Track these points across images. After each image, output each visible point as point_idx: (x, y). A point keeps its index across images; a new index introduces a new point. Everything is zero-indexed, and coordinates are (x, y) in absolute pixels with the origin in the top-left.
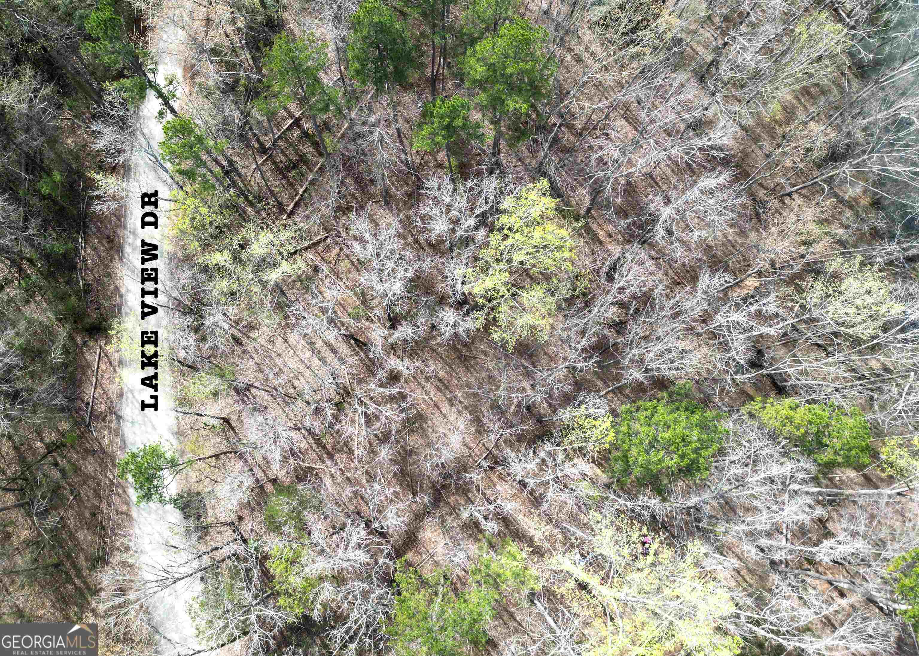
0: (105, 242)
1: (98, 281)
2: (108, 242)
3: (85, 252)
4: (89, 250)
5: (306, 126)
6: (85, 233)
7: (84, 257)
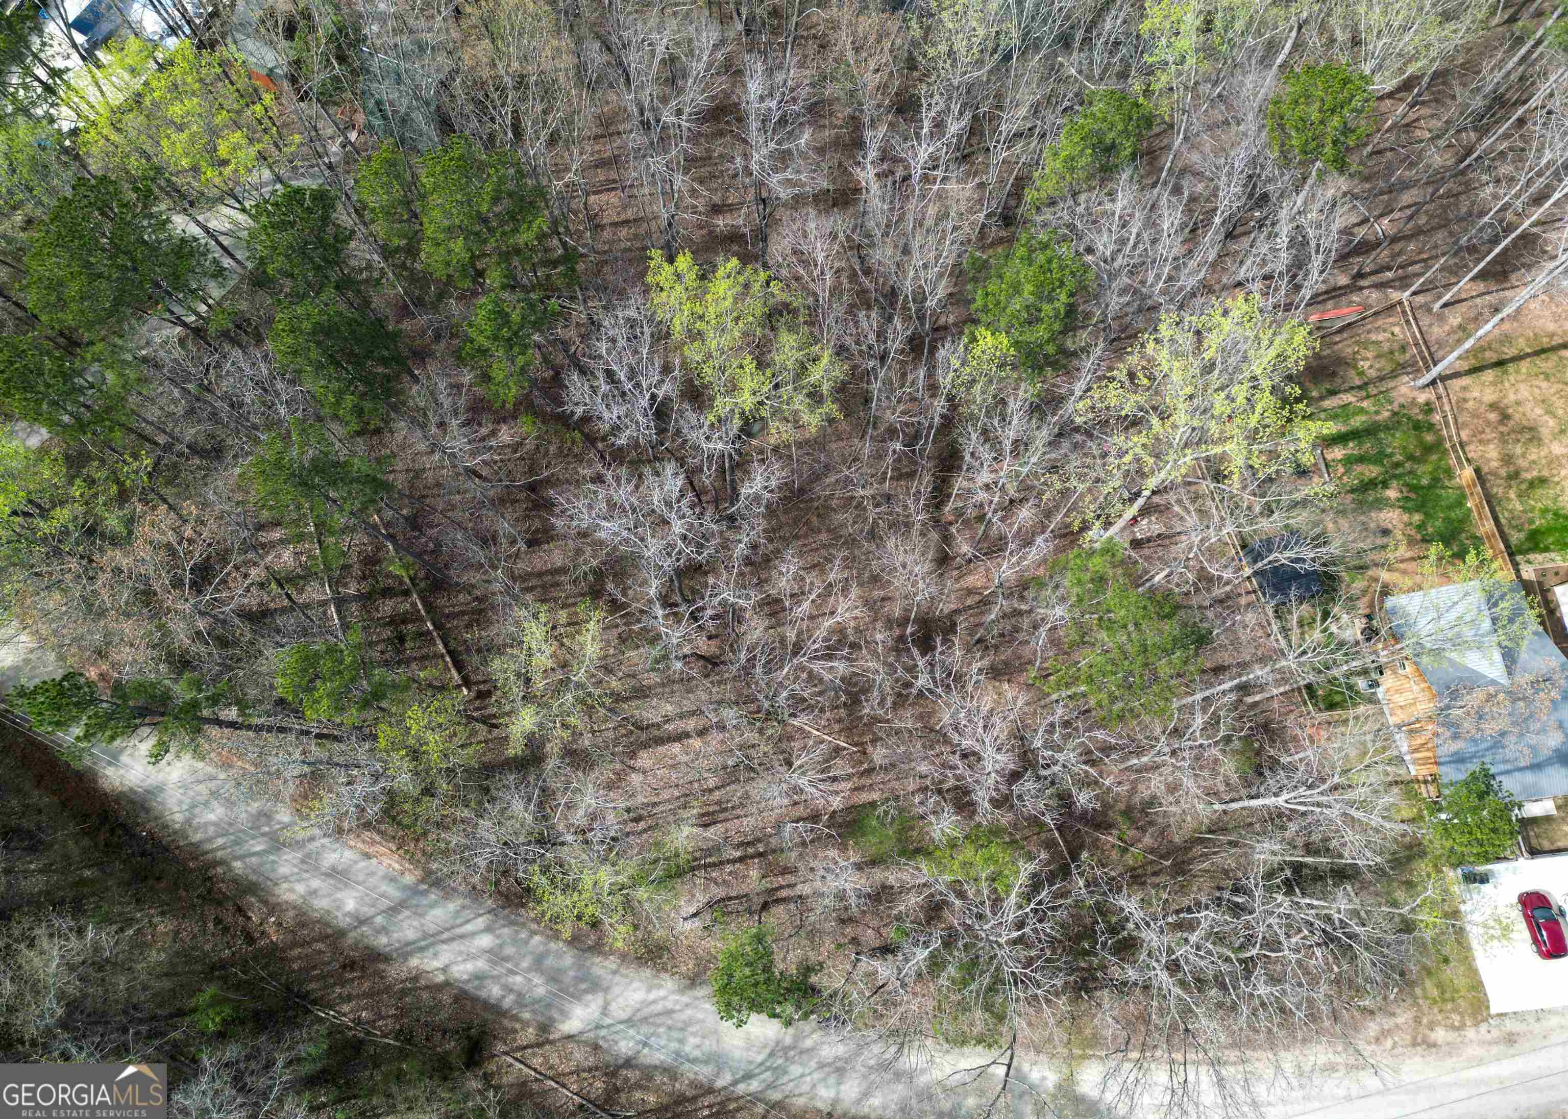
0: (348, 975)
1: (403, 1012)
2: (352, 969)
3: (345, 1015)
4: (346, 1008)
5: (352, 591)
6: (314, 1002)
7: (353, 1021)
